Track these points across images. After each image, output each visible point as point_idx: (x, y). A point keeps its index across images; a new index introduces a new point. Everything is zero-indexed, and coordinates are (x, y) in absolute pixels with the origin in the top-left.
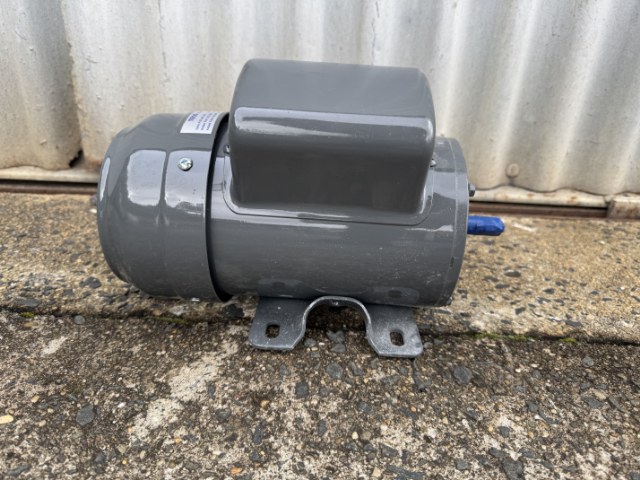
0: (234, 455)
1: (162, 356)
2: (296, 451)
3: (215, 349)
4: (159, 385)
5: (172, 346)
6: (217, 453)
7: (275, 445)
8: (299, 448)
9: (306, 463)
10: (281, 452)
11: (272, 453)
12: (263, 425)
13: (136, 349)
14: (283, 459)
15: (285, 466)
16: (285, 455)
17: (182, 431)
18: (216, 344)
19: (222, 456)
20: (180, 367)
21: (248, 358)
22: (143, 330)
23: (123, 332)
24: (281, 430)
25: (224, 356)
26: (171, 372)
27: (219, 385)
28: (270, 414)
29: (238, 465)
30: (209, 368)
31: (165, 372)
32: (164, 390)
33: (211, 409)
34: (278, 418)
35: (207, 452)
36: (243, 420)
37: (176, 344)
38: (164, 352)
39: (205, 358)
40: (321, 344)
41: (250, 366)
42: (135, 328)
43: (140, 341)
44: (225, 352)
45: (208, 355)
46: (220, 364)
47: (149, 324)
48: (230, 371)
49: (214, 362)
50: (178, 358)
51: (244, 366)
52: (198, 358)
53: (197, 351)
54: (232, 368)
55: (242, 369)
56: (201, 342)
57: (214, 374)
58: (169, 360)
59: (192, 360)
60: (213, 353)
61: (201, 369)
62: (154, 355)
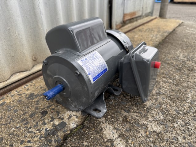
0: (142, 132)
1: (94, 137)
2: (145, 120)
3: (101, 123)
4: (107, 141)
5: (91, 133)
6: (140, 135)
7: (142, 123)
8: (145, 119)
9: (149, 120)
10: (145, 123)
11: (143, 125)
12: (135, 123)
14: (147, 123)
15: (149, 124)
16: (145, 122)
17: (130, 141)
18: (98, 122)
19: (141, 135)
20: (103, 134)
21: (109, 117)
22: (76, 139)
24: (138, 120)
26: (104, 136)
27: (116, 126)
28: (132, 120)
29: (145, 132)
30: (107, 126)
31: (103, 138)
32: (111, 141)
33: (125, 132)
34: (134, 119)
35: (139, 137)
36: (131, 126)
38: (93, 136)
39: (102, 126)
40: (112, 101)
41: (112, 117)
42: (73, 140)
43: (82, 141)
44: (103, 121)
45: (102, 125)
46: (108, 124)
47: (74, 136)
48: (112, 122)
49: (105, 125)
50: (98, 133)
51: (112, 119)
52: (101, 128)
53: (98, 127)
54: (111, 122)
55: (113, 120)
56: (94, 125)
57: (111, 126)
58: (98, 135)
59: (101, 130)
60: (102, 124)
61: (107, 129)
62: (92, 139)
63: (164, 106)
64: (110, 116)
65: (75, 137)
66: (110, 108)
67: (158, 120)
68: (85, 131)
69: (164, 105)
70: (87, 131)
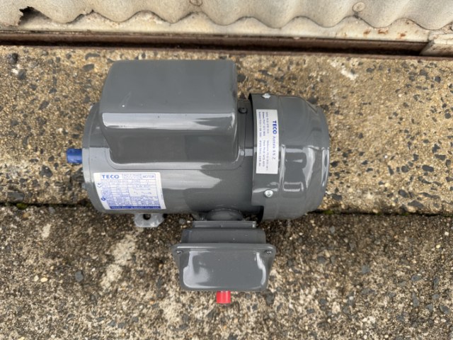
0: (149, 295)
1: (104, 236)
2: (176, 291)
3: (131, 230)
4: (108, 256)
5: (108, 228)
6: (142, 294)
7: (167, 289)
8: (178, 290)
9: (181, 297)
10: (170, 292)
11: (165, 291)
12: (161, 278)
13: (90, 231)
14: (171, 296)
15: (172, 299)
16: (172, 293)
17: (124, 284)
18: (131, 225)
19: (144, 295)
20: (115, 244)
21: (150, 236)
22: (89, 216)
23: (79, 219)
24: (170, 280)
25: (137, 233)
26: (112, 247)
27: (137, 255)
28: (163, 271)
29: (152, 299)
30: (131, 243)
31: (109, 248)
32: (111, 259)
33: (136, 271)
34: (167, 274)
35: (138, 294)
36: (151, 276)
37: (110, 226)
38: (105, 233)
39: (127, 236)
40: (189, 222)
41: (151, 241)
42: (84, 215)
43: (90, 225)
44: (137, 231)
45: (129, 234)
46: (136, 240)
47: (91, 211)
48: (141, 245)
49: (132, 239)
50: (113, 237)
51: (148, 241)
52: (123, 236)
53: (122, 231)
54: (142, 243)
55: (148, 244)
56: (122, 224)
57: (133, 248)
58: (109, 239)
59: (121, 238)
60: (131, 232)
61: (126, 244)
62: (100, 235)
63: (231, 312)
64: (153, 237)
65: (90, 214)
66: (170, 227)
67: (189, 310)
68: (106, 219)
69: (234, 314)
70: (108, 222)
